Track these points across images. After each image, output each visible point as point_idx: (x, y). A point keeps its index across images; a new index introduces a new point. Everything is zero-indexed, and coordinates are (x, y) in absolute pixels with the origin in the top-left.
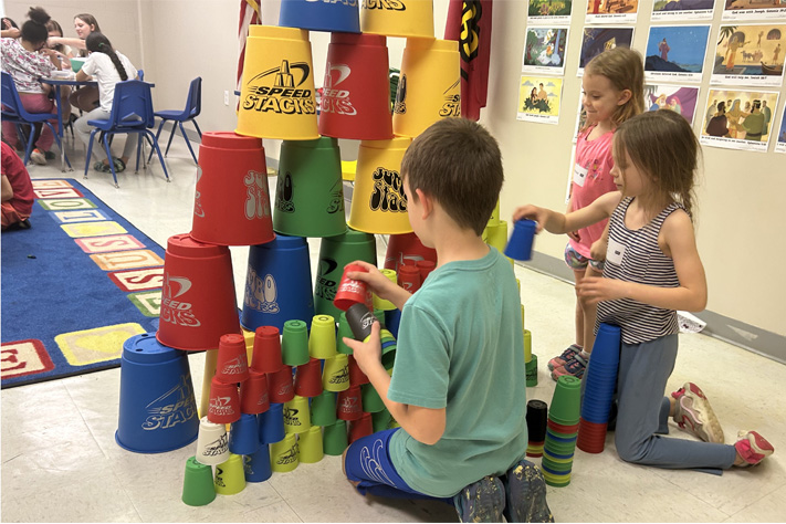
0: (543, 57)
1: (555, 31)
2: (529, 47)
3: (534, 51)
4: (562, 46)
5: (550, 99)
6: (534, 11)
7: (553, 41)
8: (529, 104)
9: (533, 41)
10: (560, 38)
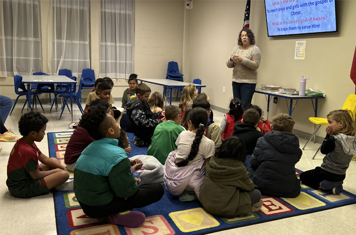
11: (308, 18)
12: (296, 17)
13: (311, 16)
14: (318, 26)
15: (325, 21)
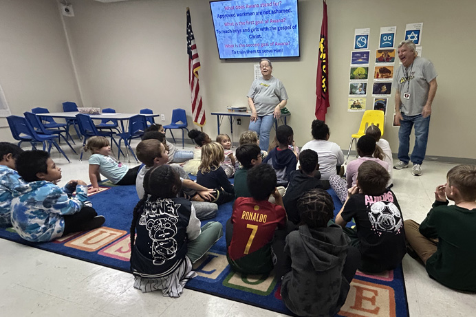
0: (358, 91)
1: (362, 84)
2: (351, 89)
3: (353, 90)
4: (365, 88)
5: (362, 104)
6: (352, 78)
7: (361, 87)
8: (352, 106)
9: (353, 87)
10: (364, 86)
11: (270, 42)
12: (254, 41)
13: (273, 41)
14: (280, 51)
15: (288, 46)
